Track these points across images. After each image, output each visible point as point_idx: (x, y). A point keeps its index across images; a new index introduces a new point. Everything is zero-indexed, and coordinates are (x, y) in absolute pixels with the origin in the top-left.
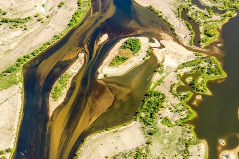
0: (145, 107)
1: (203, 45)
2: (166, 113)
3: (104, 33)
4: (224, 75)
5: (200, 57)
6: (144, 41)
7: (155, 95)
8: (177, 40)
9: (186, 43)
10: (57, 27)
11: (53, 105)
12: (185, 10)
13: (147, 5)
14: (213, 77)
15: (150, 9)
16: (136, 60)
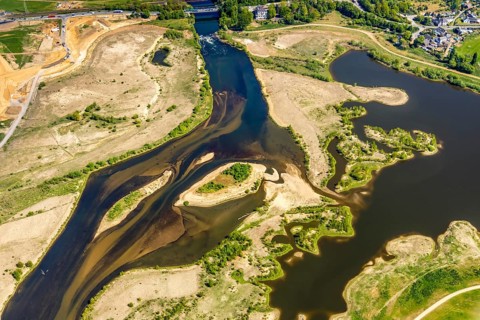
0: (218, 250)
1: (340, 189)
2: (242, 263)
3: (210, 152)
4: (351, 233)
5: (327, 203)
6: (258, 170)
7: (237, 239)
8: (305, 176)
9: (316, 182)
10: (154, 136)
11: (105, 225)
12: (338, 139)
13: (286, 126)
14: (333, 233)
15: (289, 130)
16: (235, 191)
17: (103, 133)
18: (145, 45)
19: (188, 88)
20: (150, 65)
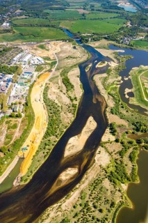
6: (106, 62)
8: (114, 62)
9: (117, 63)
11: (86, 70)
12: (117, 57)
13: (107, 56)
14: (123, 68)
17: (75, 59)
18: (70, 46)
19: (84, 52)
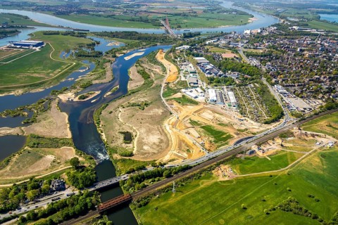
17: (132, 102)
18: (141, 143)
19: (106, 122)
20: (131, 131)
